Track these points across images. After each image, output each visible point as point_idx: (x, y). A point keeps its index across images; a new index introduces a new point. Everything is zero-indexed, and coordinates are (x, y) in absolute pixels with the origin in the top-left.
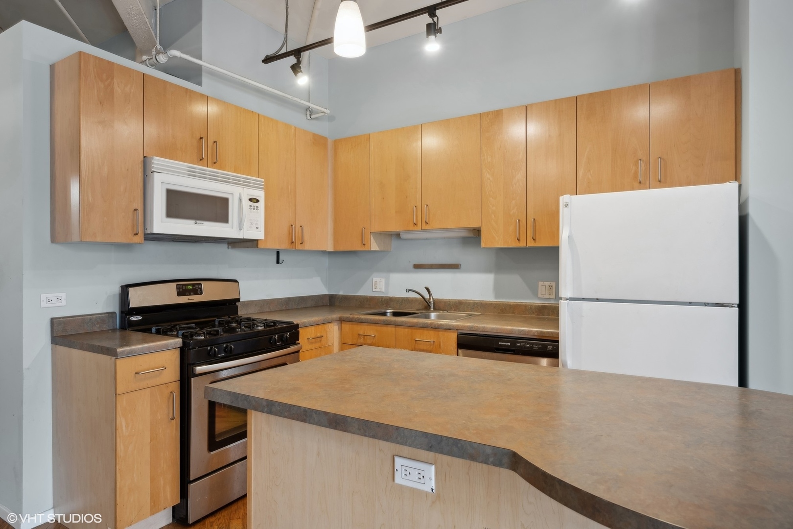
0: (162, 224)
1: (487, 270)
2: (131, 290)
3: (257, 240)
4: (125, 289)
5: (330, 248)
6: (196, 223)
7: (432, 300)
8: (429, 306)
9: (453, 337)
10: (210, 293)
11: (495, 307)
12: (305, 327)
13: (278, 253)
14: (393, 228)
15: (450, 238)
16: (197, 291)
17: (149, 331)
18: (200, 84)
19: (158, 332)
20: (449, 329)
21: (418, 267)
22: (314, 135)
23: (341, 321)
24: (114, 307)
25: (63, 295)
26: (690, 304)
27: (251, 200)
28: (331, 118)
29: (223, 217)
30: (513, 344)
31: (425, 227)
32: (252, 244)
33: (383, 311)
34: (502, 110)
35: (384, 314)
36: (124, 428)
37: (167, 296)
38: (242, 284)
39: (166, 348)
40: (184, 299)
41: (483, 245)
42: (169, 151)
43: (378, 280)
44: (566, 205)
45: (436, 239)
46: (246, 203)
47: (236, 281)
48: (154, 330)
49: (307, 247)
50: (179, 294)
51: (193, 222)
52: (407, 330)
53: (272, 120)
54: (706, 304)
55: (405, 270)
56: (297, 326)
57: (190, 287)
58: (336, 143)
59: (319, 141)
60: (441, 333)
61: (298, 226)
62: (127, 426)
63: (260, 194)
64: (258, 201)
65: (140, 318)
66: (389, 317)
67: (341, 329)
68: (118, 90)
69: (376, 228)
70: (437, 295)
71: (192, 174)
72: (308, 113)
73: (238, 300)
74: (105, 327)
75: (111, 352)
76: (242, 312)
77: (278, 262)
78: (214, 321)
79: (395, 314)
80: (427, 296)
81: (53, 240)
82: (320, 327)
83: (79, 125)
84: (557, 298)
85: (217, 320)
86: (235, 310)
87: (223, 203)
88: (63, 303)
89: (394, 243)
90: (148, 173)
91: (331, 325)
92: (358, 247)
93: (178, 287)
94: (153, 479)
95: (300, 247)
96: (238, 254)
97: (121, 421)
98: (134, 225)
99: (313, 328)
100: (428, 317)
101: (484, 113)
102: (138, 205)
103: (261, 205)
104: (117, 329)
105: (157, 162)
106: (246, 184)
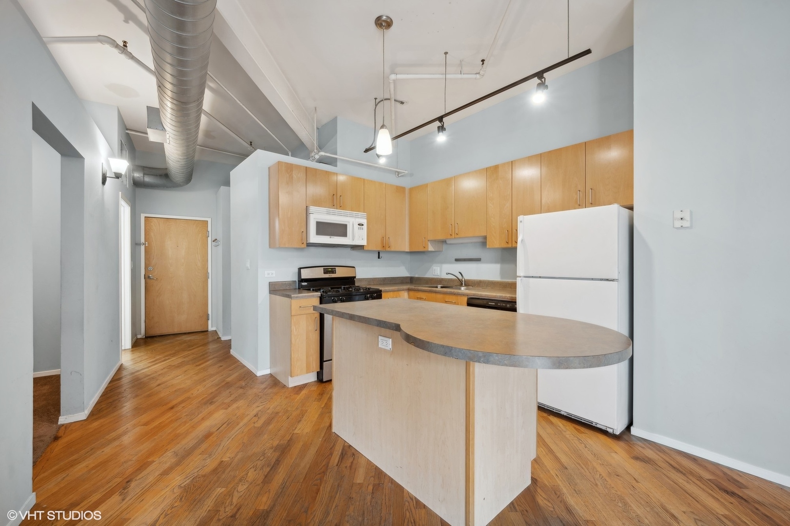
0: (314, 238)
1: (496, 262)
2: (302, 270)
3: (364, 246)
4: (300, 269)
5: (407, 250)
6: (330, 238)
7: (463, 280)
8: (462, 284)
9: (465, 299)
10: (340, 273)
11: (500, 284)
12: (386, 291)
13: (379, 253)
14: (441, 237)
15: (475, 243)
16: (333, 271)
17: (310, 290)
18: (336, 166)
19: (313, 290)
20: (464, 295)
21: (457, 260)
22: (397, 186)
23: (409, 290)
24: (296, 279)
25: (274, 272)
26: (592, 279)
27: (359, 225)
28: (411, 175)
29: (345, 235)
30: (496, 304)
31: (456, 236)
32: (359, 248)
33: (436, 286)
34: (498, 165)
35: (437, 287)
36: (295, 331)
37: (319, 274)
38: (357, 269)
39: (313, 296)
40: (327, 276)
41: (487, 247)
42: (318, 202)
43: (436, 268)
44: (521, 222)
45: (467, 243)
46: (356, 226)
47: (354, 267)
48: (311, 290)
49: (393, 249)
50: (325, 273)
51: (329, 237)
52: (441, 295)
53: (372, 181)
54: (602, 280)
55: (450, 263)
56: (381, 291)
57: (330, 270)
58: (411, 190)
59: (400, 190)
60: (459, 297)
61: (387, 238)
62: (296, 330)
63: (364, 222)
64: (363, 225)
65: (306, 284)
66: (439, 289)
67: (408, 294)
68: (295, 176)
69: (431, 238)
70: (467, 277)
71: (328, 213)
72: (397, 173)
73: (355, 277)
74: (291, 288)
75: (289, 296)
76: (357, 284)
77: (379, 258)
78: (341, 287)
79: (442, 287)
80: (460, 277)
81: (270, 247)
82: (395, 293)
83: (279, 194)
84: (516, 277)
85: (343, 287)
86: (354, 283)
87: (344, 227)
88: (274, 275)
89: (445, 246)
90: (308, 214)
91: (403, 292)
92: (422, 249)
93: (324, 269)
94: (307, 357)
95: (388, 249)
96: (355, 253)
97: (293, 328)
98: (302, 240)
99: (392, 293)
100: (460, 289)
101: (488, 168)
102: (304, 229)
103: (365, 227)
104: (296, 289)
105: (312, 209)
106: (356, 217)
